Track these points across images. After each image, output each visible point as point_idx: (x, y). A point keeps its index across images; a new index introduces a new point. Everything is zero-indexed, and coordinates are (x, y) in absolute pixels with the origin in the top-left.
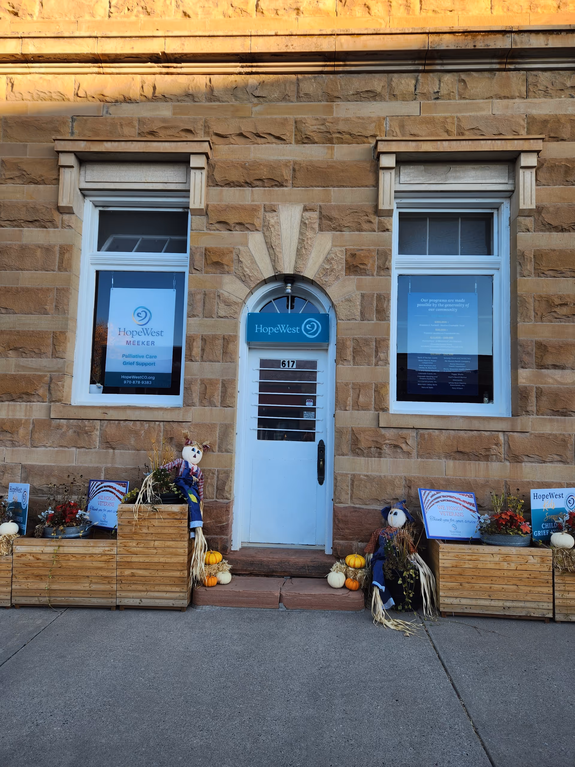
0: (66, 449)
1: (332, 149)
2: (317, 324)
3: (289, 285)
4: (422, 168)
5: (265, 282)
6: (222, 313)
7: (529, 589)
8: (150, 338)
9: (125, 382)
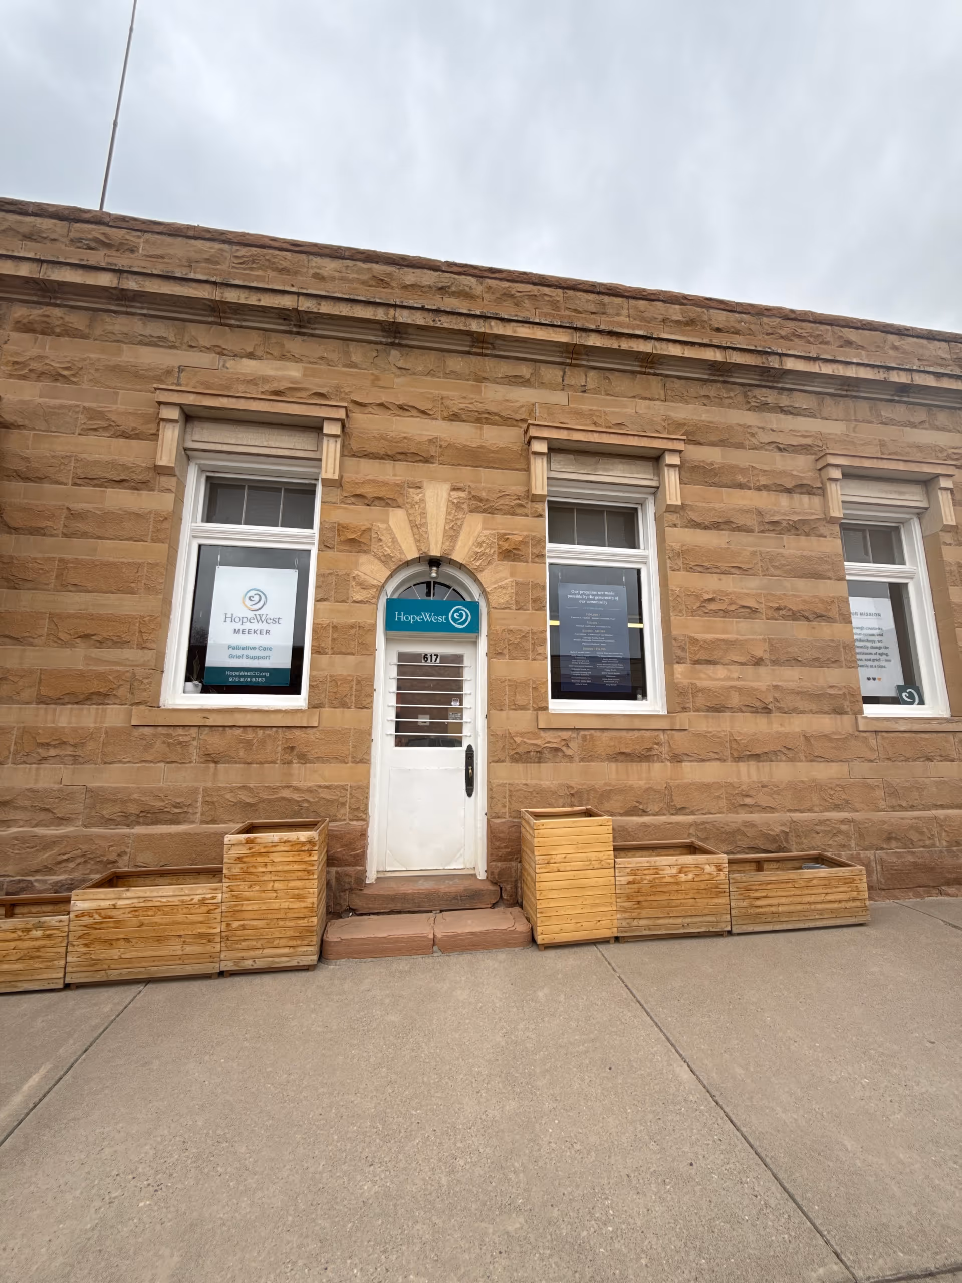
0: (152, 765)
1: (481, 428)
2: (466, 612)
3: (435, 568)
4: (572, 456)
5: (408, 564)
6: (358, 597)
7: (706, 900)
8: (264, 627)
9: (231, 679)
